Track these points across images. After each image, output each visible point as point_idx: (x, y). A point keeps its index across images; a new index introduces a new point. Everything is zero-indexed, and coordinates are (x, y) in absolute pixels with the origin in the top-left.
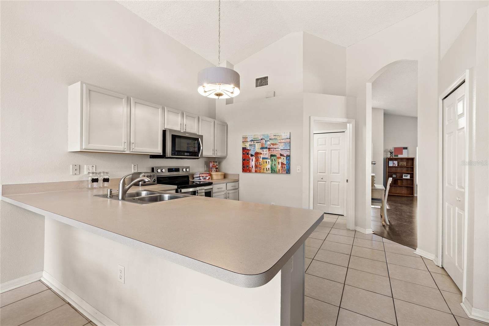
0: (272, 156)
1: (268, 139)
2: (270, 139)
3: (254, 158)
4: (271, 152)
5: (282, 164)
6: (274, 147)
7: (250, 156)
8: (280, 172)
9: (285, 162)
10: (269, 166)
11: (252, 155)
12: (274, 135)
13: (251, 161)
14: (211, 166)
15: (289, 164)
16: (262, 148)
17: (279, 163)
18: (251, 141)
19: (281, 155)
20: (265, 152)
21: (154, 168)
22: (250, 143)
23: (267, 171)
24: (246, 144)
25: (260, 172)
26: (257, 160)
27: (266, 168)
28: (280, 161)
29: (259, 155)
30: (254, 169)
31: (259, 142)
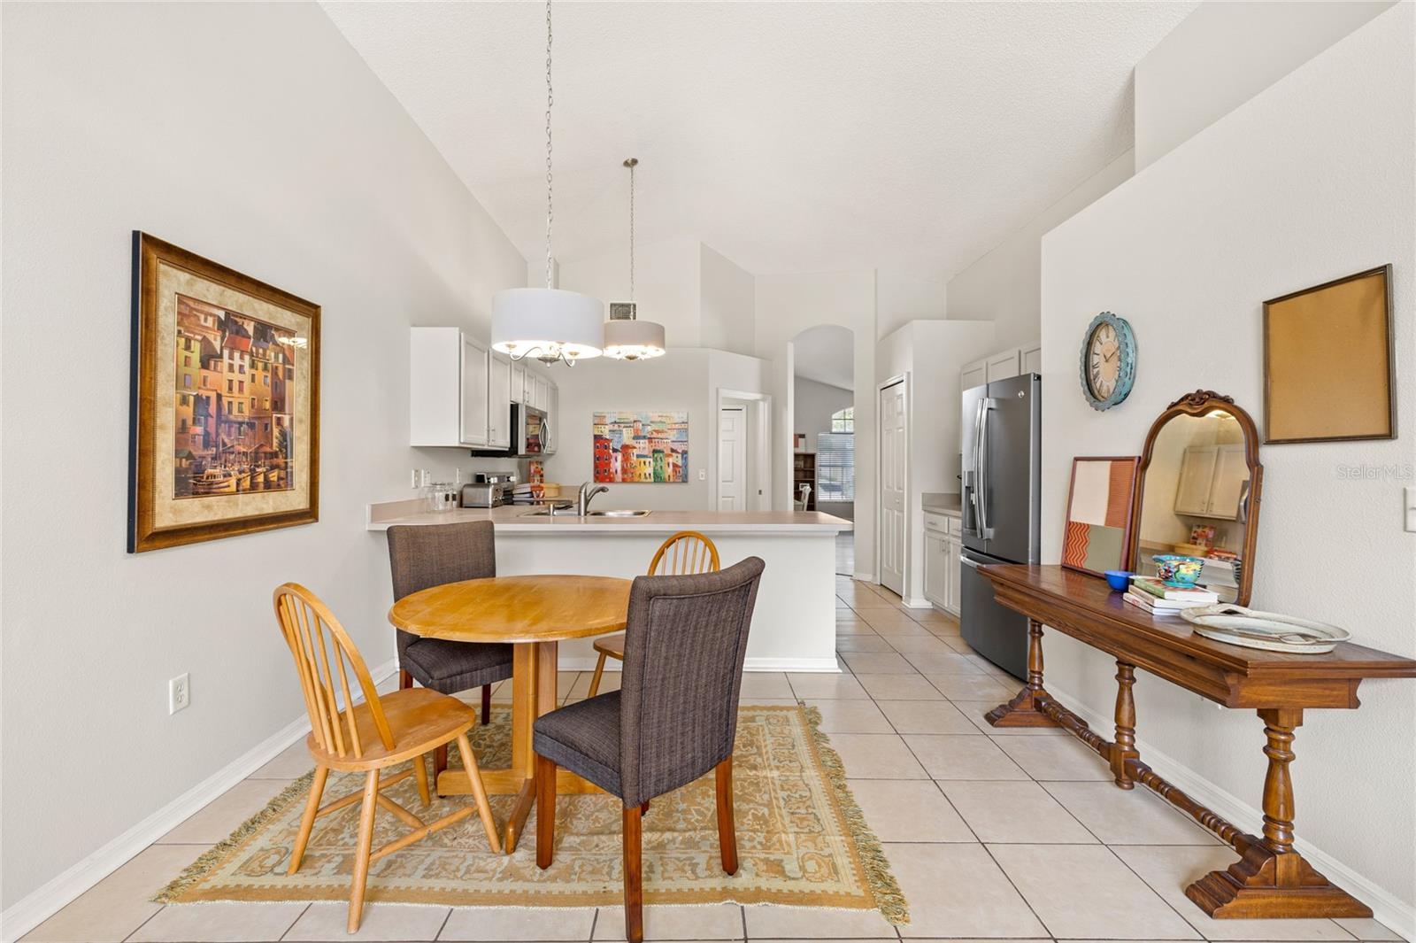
0: (655, 451)
1: (648, 423)
2: (652, 422)
3: (620, 457)
4: (653, 444)
5: (675, 466)
6: (660, 436)
7: (611, 451)
8: (671, 480)
9: (680, 463)
10: (649, 470)
11: (615, 450)
12: (660, 414)
13: (613, 460)
14: (532, 471)
15: (686, 466)
16: (636, 438)
17: (668, 464)
18: (612, 423)
19: (673, 450)
20: (642, 445)
21: (483, 476)
22: (611, 427)
23: (646, 478)
24: (603, 429)
25: (632, 482)
26: (626, 459)
27: (645, 475)
28: (671, 460)
29: (630, 450)
30: (619, 476)
31: (630, 427)
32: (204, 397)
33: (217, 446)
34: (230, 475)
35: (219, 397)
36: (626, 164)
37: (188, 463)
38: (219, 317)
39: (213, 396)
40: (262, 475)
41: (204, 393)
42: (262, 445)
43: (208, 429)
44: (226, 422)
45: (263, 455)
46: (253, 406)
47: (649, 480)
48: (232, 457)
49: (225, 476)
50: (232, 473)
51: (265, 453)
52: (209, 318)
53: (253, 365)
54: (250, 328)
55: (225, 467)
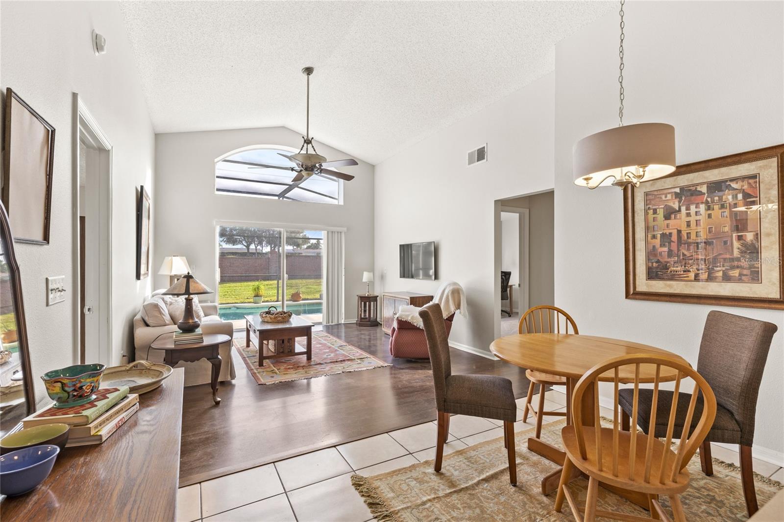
32: (668, 233)
33: (678, 256)
34: (689, 271)
35: (679, 232)
37: (657, 264)
38: (675, 192)
39: (675, 232)
40: (721, 272)
41: (667, 232)
42: (720, 254)
43: (671, 248)
44: (685, 244)
45: (722, 260)
46: (710, 232)
48: (690, 262)
49: (684, 271)
50: (691, 270)
51: (725, 259)
52: (668, 195)
53: (709, 208)
54: (704, 189)
55: (685, 267)
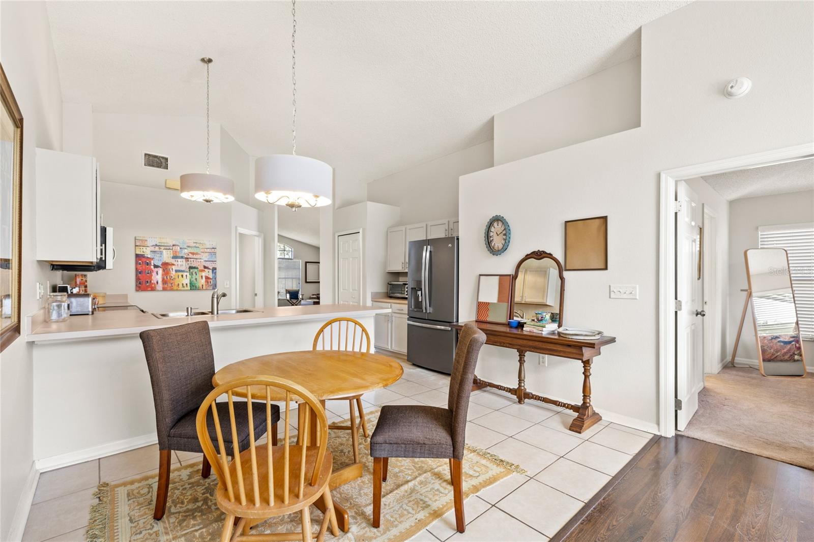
0: (191, 267)
1: (185, 247)
2: (189, 247)
3: (160, 271)
4: (189, 262)
5: (207, 278)
6: (194, 256)
7: (152, 267)
8: (204, 288)
9: (211, 276)
10: (186, 281)
11: (156, 266)
12: (195, 241)
13: (154, 274)
15: (215, 277)
16: (175, 257)
17: (202, 277)
18: (153, 246)
19: (205, 267)
20: (179, 263)
22: (153, 249)
23: (183, 287)
24: (144, 250)
25: (172, 290)
26: (166, 272)
27: (183, 284)
28: (204, 274)
29: (170, 267)
30: (160, 286)
31: (169, 249)
36: (203, 60)
47: (186, 288)
